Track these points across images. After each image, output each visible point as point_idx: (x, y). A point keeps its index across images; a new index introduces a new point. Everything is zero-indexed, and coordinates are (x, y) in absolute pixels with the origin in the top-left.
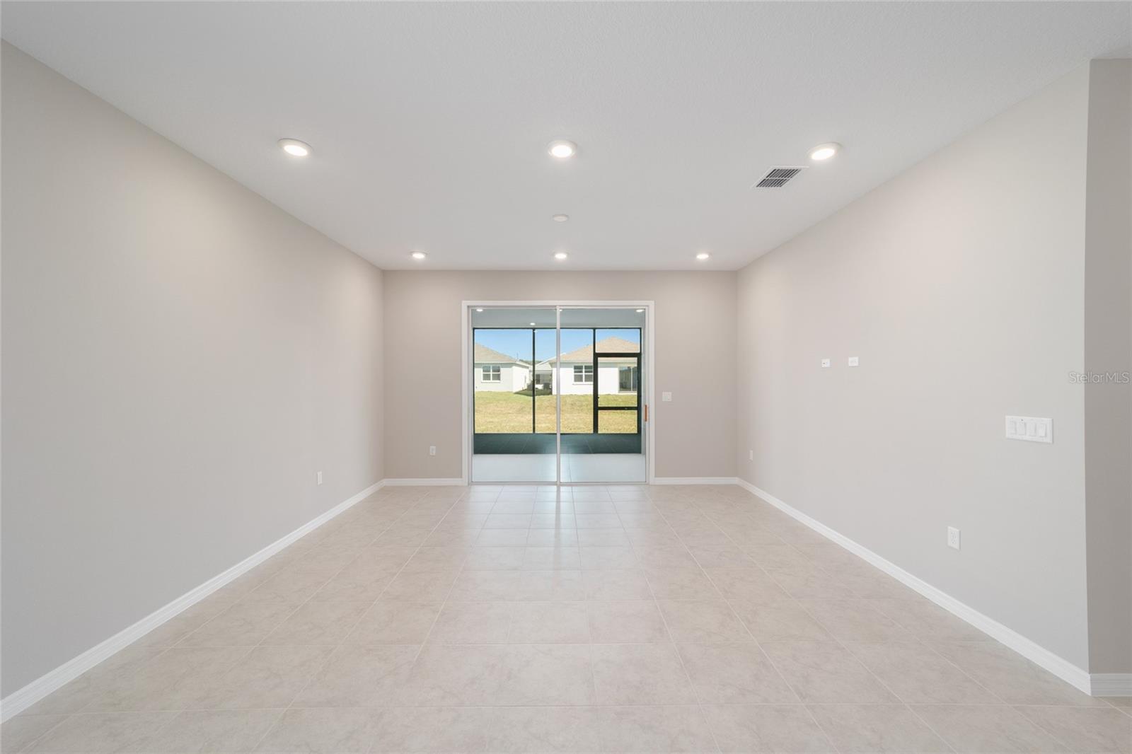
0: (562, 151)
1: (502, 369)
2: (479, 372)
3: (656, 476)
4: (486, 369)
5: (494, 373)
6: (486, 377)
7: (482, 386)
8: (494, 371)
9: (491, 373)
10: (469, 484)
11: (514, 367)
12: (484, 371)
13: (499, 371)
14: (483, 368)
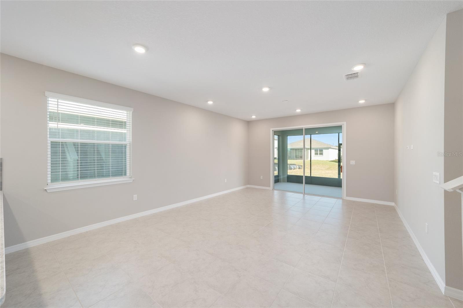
0: (266, 90)
1: (324, 151)
2: (313, 152)
3: (347, 196)
4: (316, 150)
5: (320, 152)
6: (316, 154)
7: (315, 158)
8: (320, 151)
9: (319, 152)
10: (273, 190)
11: (330, 150)
12: (315, 151)
13: (322, 151)
14: (315, 150)
